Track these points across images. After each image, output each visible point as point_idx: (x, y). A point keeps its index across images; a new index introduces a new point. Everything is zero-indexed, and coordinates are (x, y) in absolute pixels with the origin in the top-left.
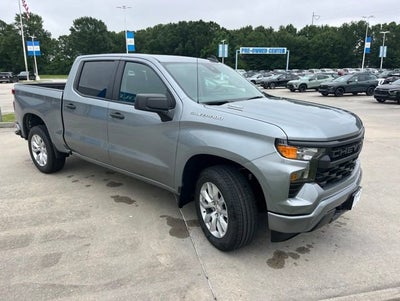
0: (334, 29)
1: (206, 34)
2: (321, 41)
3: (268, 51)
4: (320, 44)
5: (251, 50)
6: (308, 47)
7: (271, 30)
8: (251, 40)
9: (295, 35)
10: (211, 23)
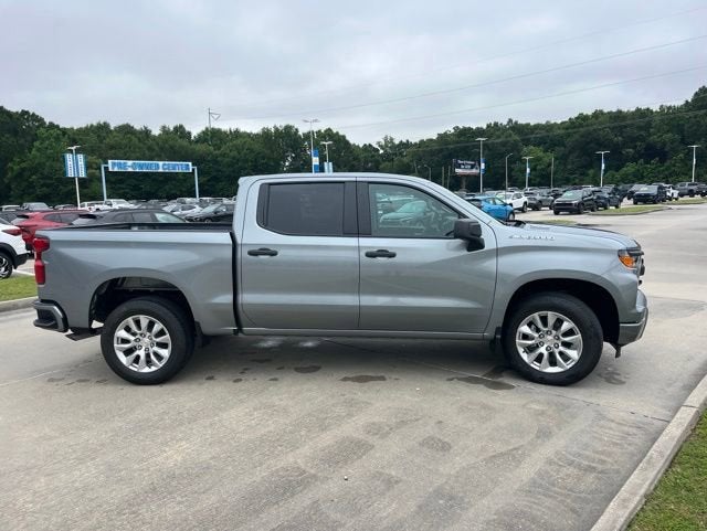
0: (249, 135)
1: (15, 133)
2: (234, 153)
3: (161, 166)
4: (234, 158)
5: (130, 166)
6: (215, 162)
7: (146, 132)
8: (112, 148)
9: (190, 142)
10: (25, 113)
